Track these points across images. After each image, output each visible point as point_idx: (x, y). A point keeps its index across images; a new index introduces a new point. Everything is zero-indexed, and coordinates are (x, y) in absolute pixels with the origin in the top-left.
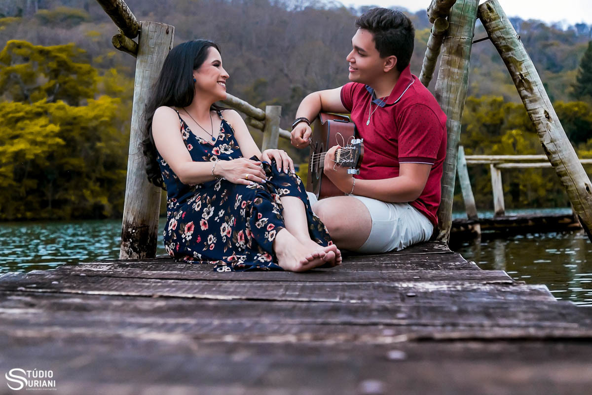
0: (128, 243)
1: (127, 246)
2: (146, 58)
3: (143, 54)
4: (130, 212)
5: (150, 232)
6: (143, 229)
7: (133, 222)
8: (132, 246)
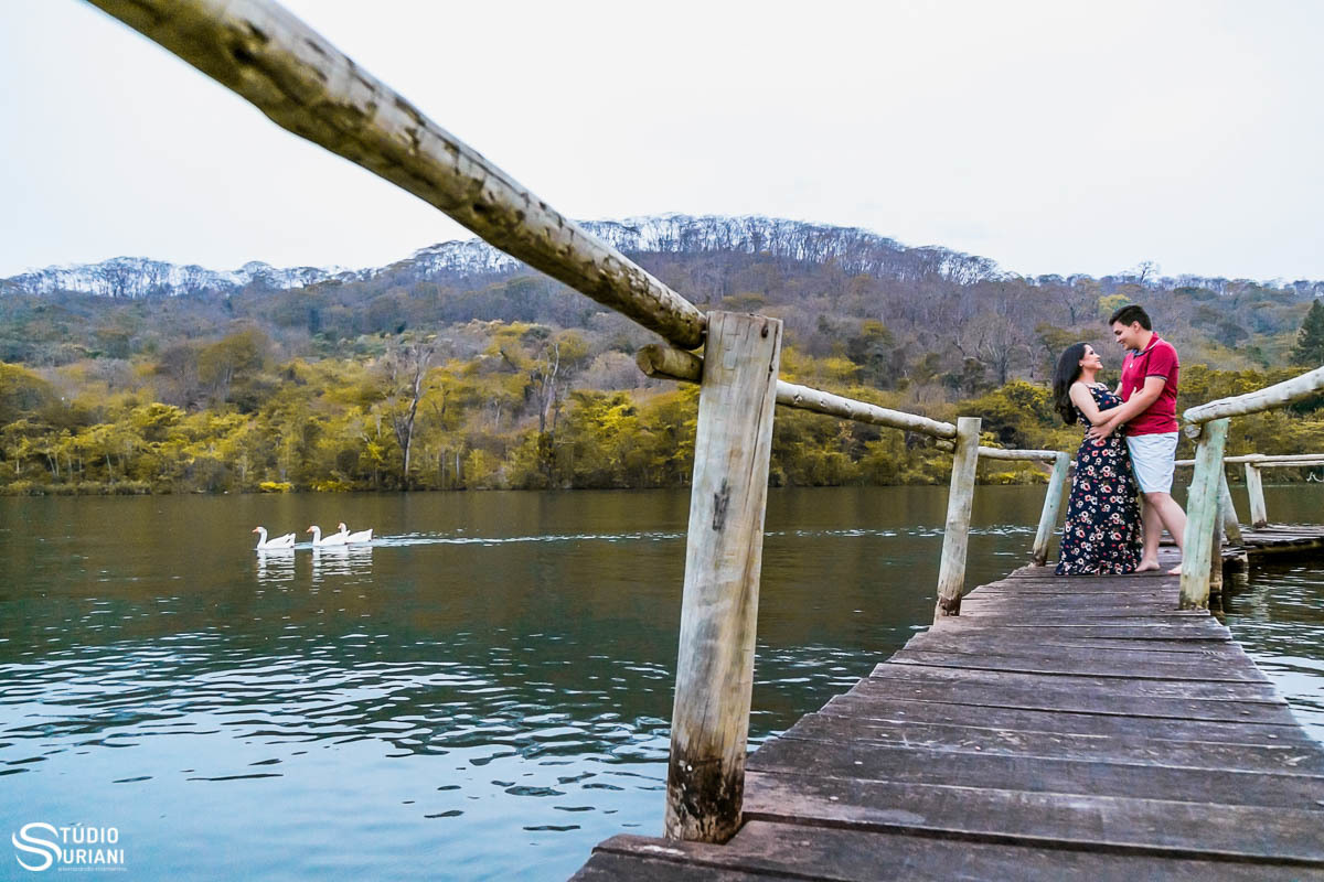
0: (678, 791)
1: (677, 797)
2: (718, 391)
3: (711, 382)
4: (683, 723)
5: (725, 772)
6: (708, 766)
7: (688, 749)
8: (686, 800)
